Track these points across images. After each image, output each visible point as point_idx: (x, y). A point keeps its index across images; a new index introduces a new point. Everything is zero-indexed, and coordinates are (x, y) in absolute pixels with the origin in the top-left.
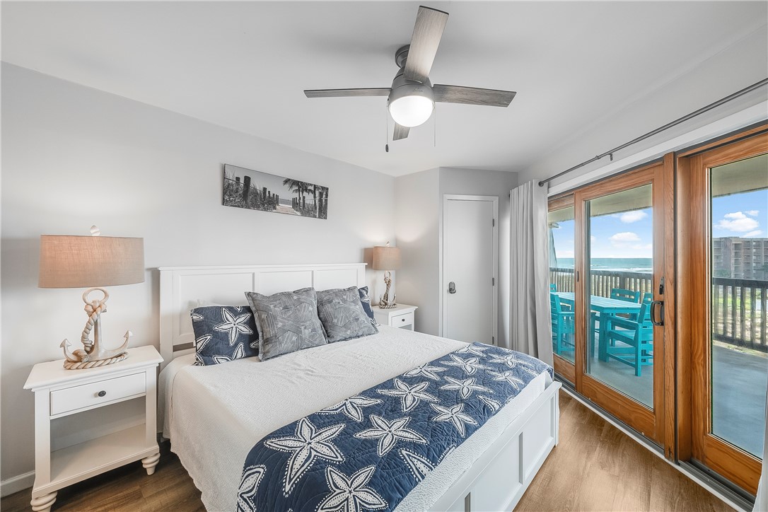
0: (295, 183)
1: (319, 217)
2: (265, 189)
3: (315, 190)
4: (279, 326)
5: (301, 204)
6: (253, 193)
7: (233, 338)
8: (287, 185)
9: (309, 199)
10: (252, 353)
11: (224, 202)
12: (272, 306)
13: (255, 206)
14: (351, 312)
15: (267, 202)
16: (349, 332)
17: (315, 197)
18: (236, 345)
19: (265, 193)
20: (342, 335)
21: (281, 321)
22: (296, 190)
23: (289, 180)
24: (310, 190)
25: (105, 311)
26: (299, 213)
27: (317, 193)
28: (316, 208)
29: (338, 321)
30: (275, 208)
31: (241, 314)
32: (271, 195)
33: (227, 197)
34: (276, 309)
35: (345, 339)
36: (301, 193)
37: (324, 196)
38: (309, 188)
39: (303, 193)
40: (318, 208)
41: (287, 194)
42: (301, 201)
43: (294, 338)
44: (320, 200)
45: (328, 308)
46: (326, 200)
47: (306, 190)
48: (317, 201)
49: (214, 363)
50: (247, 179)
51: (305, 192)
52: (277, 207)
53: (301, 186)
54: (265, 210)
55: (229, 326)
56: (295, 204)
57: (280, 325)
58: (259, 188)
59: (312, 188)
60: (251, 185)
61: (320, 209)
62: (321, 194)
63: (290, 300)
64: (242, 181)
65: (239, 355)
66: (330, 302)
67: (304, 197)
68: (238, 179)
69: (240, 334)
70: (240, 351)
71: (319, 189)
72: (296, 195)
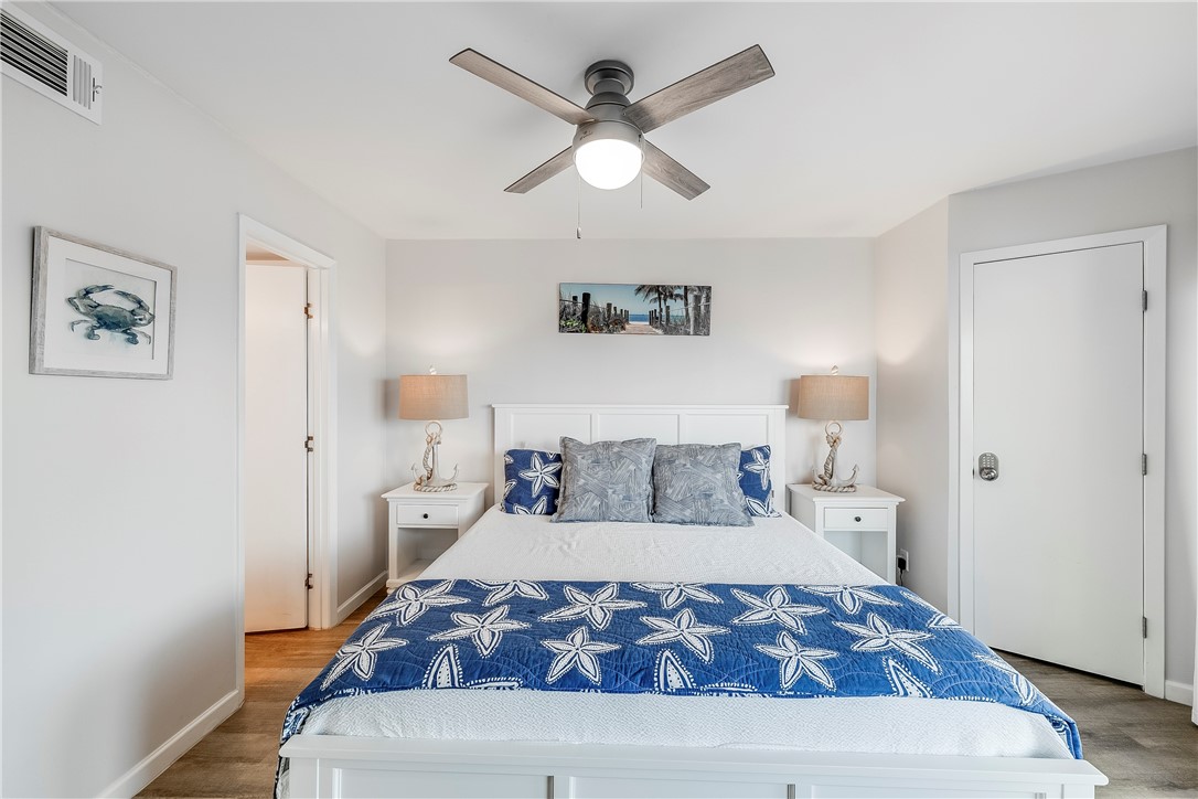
0: (655, 289)
1: (695, 334)
2: (609, 305)
3: (686, 294)
4: (580, 483)
5: (664, 318)
6: (593, 313)
7: (536, 489)
8: (641, 294)
9: (677, 308)
10: (552, 509)
11: (562, 329)
12: (579, 457)
13: (597, 328)
14: (701, 482)
15: (615, 322)
16: (688, 512)
17: (686, 304)
18: (538, 497)
19: (609, 310)
20: (674, 513)
21: (583, 477)
22: (655, 299)
23: (644, 286)
24: (677, 295)
25: (439, 443)
26: (660, 331)
27: (691, 298)
28: (688, 321)
29: (674, 490)
30: (623, 328)
31: (551, 462)
32: (618, 312)
33: (563, 322)
34: (584, 461)
35: (683, 522)
36: (662, 302)
37: (703, 300)
38: (676, 292)
39: (665, 300)
40: (692, 320)
41: (643, 306)
42: (664, 313)
43: (597, 503)
44: (697, 308)
45: (664, 472)
46: (707, 307)
47: (671, 296)
48: (690, 310)
49: (513, 513)
50: (586, 297)
51: (668, 300)
52: (627, 326)
53: (662, 292)
54: (610, 332)
55: (535, 474)
56: (654, 319)
57: (582, 482)
58: (602, 305)
59: (681, 292)
60: (592, 303)
61: (696, 319)
62: (697, 299)
63: (608, 453)
64: (580, 300)
65: (538, 511)
66: (670, 462)
67: (668, 308)
68: (575, 298)
69: (545, 486)
70: (542, 505)
71: (693, 290)
72: (656, 306)
